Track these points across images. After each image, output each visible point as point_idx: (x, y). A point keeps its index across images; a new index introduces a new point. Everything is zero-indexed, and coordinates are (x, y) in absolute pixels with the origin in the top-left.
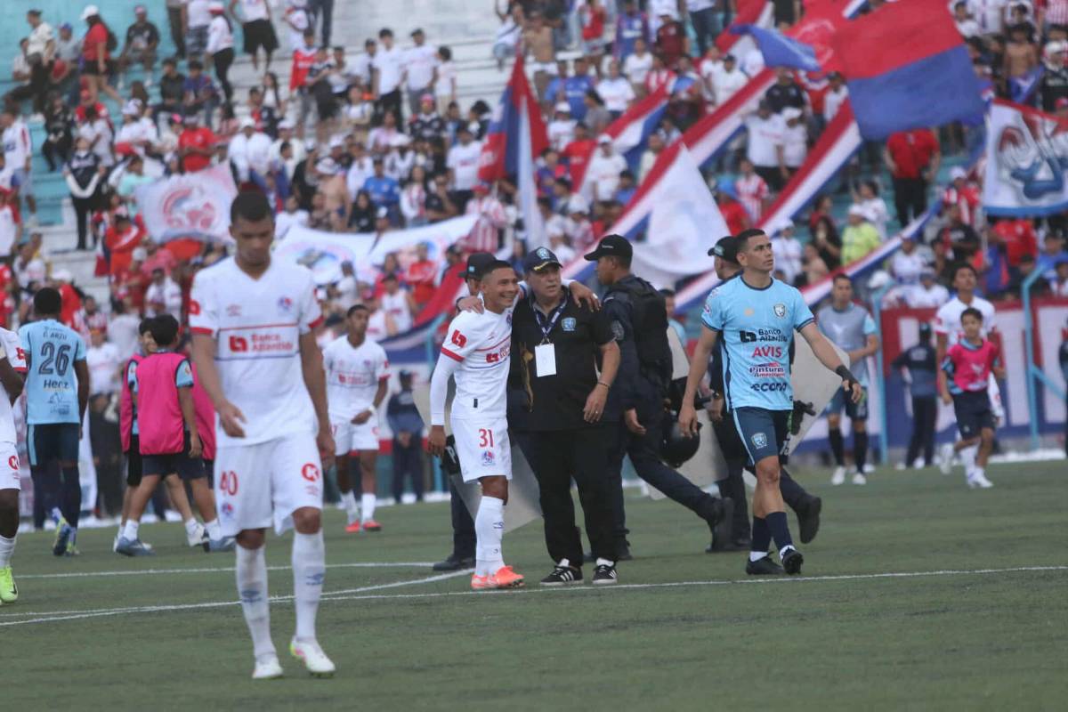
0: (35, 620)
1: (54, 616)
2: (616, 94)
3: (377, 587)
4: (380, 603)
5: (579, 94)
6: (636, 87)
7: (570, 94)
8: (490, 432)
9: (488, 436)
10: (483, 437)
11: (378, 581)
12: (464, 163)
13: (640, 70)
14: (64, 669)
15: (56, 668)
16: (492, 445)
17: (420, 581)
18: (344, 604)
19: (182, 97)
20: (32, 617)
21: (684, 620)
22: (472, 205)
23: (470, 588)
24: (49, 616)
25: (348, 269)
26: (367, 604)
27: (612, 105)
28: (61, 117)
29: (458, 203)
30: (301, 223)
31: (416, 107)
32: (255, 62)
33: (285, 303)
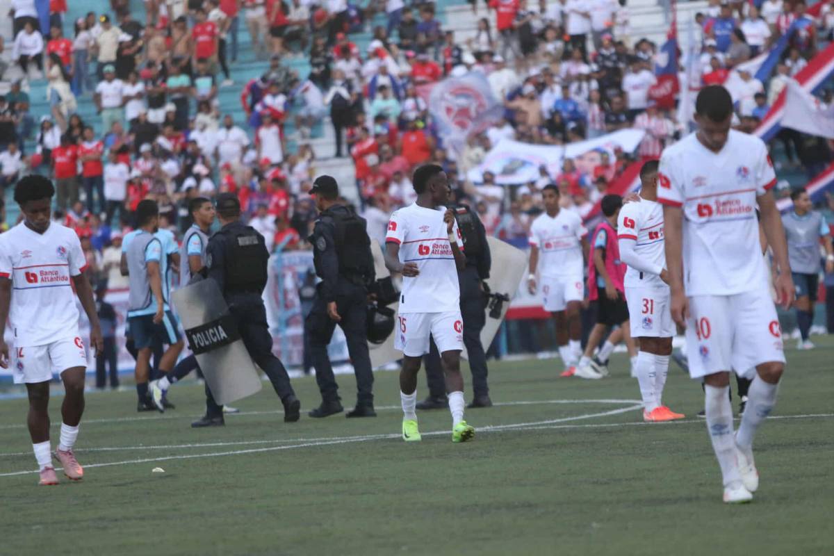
0: (305, 445)
1: (319, 441)
2: (755, 32)
3: (569, 419)
5: (725, 32)
6: (771, 26)
7: (718, 33)
8: (652, 301)
9: (649, 306)
10: (645, 306)
11: (570, 414)
12: (636, 87)
13: (774, 13)
14: (327, 482)
15: (321, 482)
16: (652, 313)
17: (603, 414)
18: (542, 433)
19: (415, 38)
20: (302, 442)
21: (811, 444)
23: (643, 420)
24: (315, 442)
25: (543, 171)
26: (562, 432)
27: (752, 41)
28: (323, 53)
30: (509, 137)
31: (599, 45)
32: (474, 9)
33: (743, 171)
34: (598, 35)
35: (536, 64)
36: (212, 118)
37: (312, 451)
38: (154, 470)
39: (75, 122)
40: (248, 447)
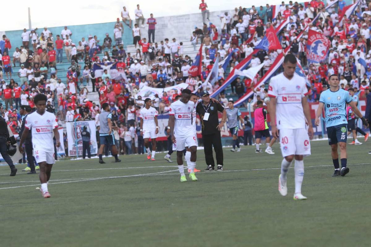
0: (83, 180)
1: (87, 179)
2: (222, 53)
3: (165, 172)
4: (166, 176)
5: (213, 53)
6: (227, 51)
7: (210, 53)
11: (165, 170)
12: (185, 70)
13: (227, 47)
14: (90, 192)
15: (88, 192)
17: (175, 170)
18: (156, 176)
19: (117, 55)
20: (83, 179)
21: (239, 179)
22: (187, 80)
23: (188, 172)
24: (86, 179)
25: (157, 96)
26: (163, 176)
27: (222, 56)
28: (89, 60)
29: (184, 79)
30: (146, 85)
32: (136, 46)
33: (298, 87)
34: (174, 54)
35: (154, 63)
36: (55, 80)
37: (86, 182)
38: (37, 188)
39: (12, 81)
40: (65, 181)
